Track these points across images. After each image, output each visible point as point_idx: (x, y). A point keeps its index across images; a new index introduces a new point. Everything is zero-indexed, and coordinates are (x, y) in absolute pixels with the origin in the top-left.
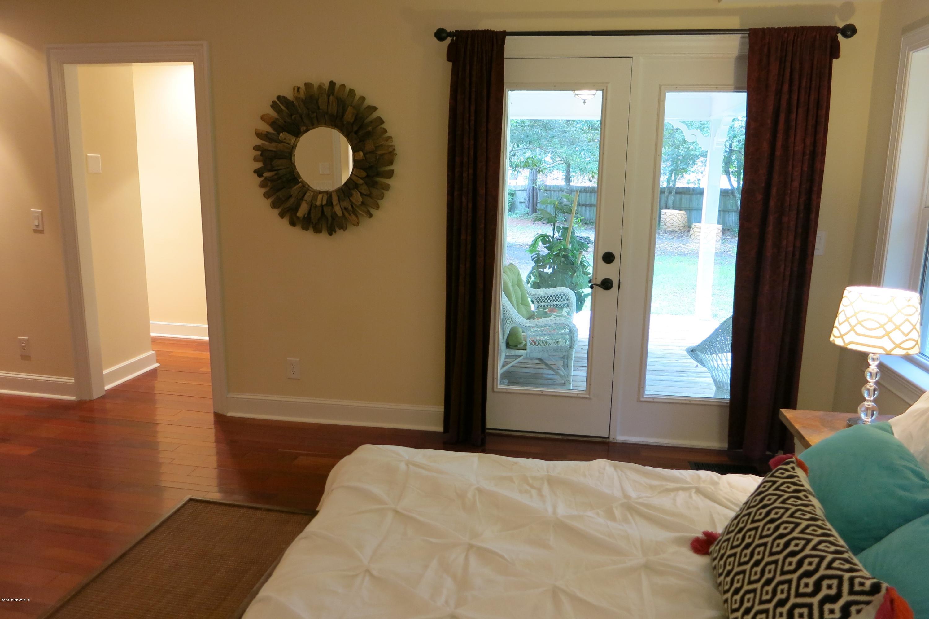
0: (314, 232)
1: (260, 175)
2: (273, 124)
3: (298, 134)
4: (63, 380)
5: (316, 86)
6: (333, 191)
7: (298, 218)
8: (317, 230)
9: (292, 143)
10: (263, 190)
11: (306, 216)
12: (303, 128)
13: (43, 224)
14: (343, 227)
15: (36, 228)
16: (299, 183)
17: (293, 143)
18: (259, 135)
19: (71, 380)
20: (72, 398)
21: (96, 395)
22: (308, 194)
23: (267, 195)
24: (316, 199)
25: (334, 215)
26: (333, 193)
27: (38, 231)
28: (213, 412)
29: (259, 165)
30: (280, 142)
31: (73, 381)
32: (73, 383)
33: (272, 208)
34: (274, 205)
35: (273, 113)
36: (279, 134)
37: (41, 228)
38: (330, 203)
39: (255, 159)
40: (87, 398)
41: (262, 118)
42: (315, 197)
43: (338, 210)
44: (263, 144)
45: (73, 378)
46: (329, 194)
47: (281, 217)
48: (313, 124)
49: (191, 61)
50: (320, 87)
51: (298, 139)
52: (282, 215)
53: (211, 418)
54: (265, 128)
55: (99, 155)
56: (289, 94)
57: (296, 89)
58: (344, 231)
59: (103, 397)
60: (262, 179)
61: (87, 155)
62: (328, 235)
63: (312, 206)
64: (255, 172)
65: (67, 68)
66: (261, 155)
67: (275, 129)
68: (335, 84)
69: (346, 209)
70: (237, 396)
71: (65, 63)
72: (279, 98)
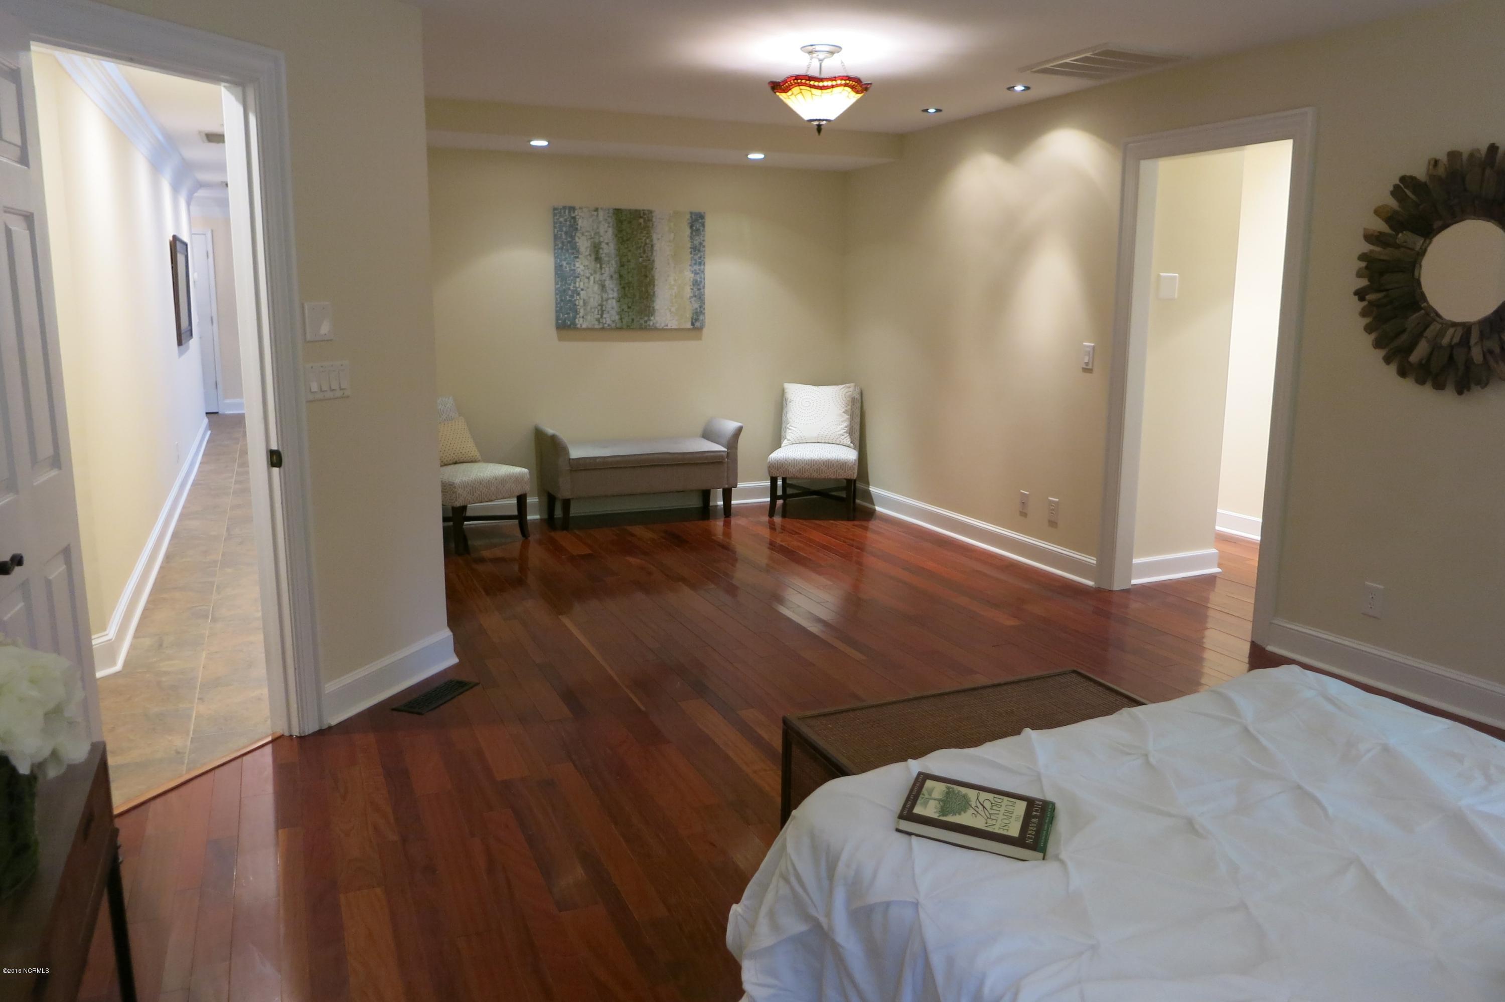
0: (1434, 388)
1: (1362, 299)
2: (1391, 219)
3: (1428, 232)
4: (1085, 559)
5: (1465, 156)
6: (1474, 323)
7: (1410, 364)
8: (1439, 386)
9: (1417, 248)
10: (1366, 321)
11: (1423, 362)
12: (1437, 224)
13: (1093, 363)
14: (1483, 383)
15: (1085, 366)
16: (1422, 309)
17: (1419, 247)
18: (1369, 237)
19: (1092, 560)
20: (1090, 583)
21: (1116, 587)
22: (1432, 327)
23: (1369, 329)
24: (1443, 336)
25: (1469, 363)
26: (1473, 327)
27: (1087, 370)
28: (1250, 640)
29: (1363, 282)
30: (1398, 246)
31: (1095, 562)
32: (1093, 564)
33: (1374, 347)
34: (1378, 344)
35: (1393, 203)
36: (1397, 234)
37: (1090, 367)
38: (1465, 341)
39: (1359, 275)
40: (1107, 587)
41: (1377, 212)
42: (1441, 333)
43: (1477, 354)
44: (1371, 251)
45: (1095, 559)
46: (1467, 328)
47: (1385, 362)
48: (1454, 217)
49: (1291, 138)
50: (1472, 155)
51: (1428, 242)
52: (1388, 360)
53: (1246, 648)
54: (1380, 226)
55: (1177, 274)
56: (1419, 171)
57: (1432, 162)
58: (1483, 388)
59: (1127, 591)
60: (1365, 303)
61: (1159, 275)
62: (1456, 394)
63: (1435, 347)
64: (1357, 293)
65: (1144, 164)
66: (1367, 268)
67: (1391, 227)
68: (1497, 148)
69: (1491, 352)
70: (1288, 626)
71: (1141, 159)
72: (1403, 179)
